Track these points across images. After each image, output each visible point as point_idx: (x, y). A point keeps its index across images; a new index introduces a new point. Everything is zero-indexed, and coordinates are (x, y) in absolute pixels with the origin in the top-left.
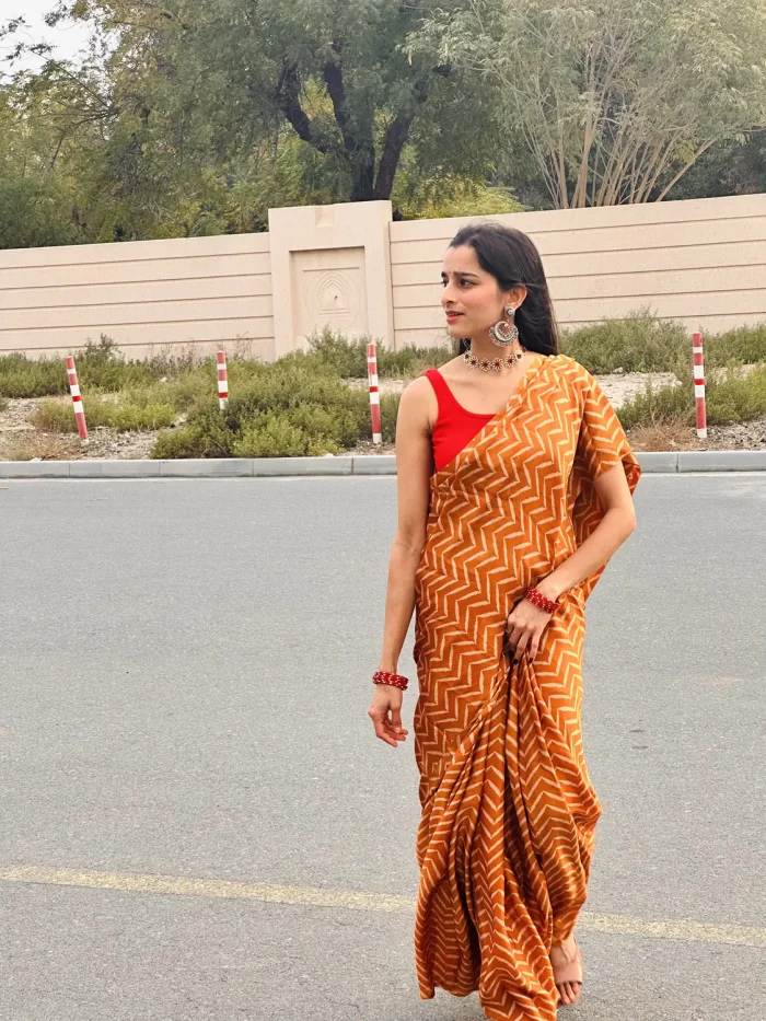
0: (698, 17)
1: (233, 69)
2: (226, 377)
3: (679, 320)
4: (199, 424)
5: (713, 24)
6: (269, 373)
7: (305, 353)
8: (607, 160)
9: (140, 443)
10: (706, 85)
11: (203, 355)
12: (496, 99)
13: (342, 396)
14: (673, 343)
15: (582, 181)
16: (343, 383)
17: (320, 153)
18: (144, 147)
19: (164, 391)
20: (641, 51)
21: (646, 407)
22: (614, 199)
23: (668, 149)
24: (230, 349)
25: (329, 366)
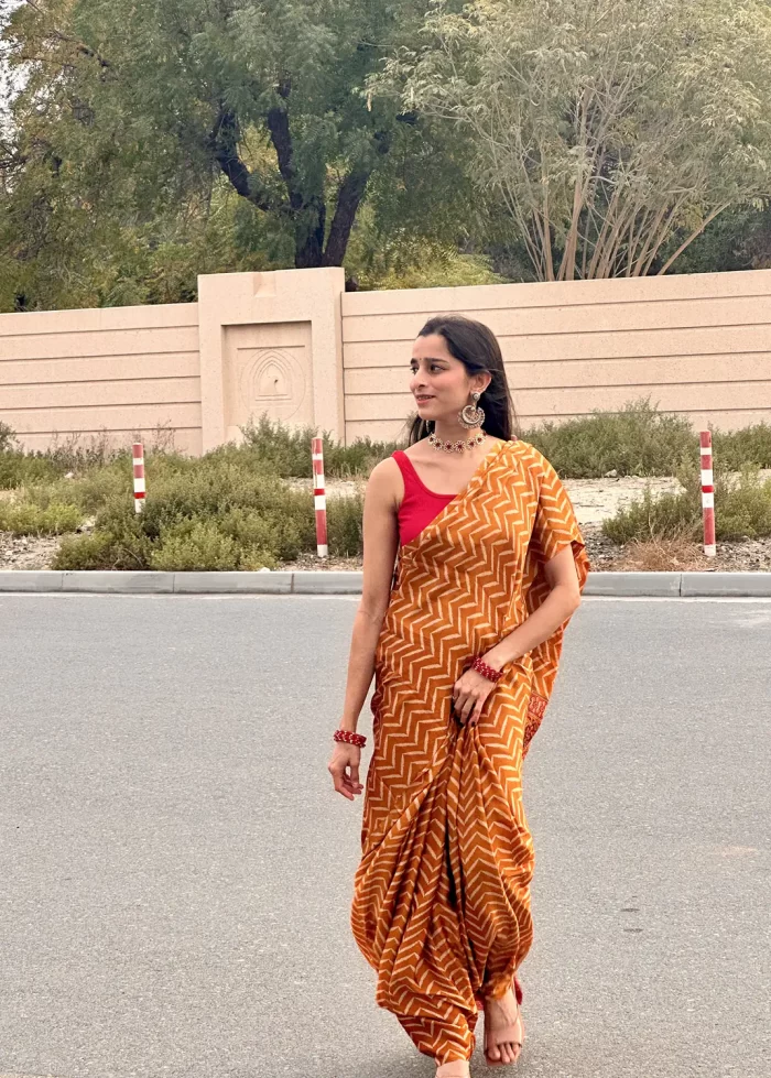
0: (708, 61)
1: (160, 113)
2: (143, 473)
3: (684, 415)
4: (111, 529)
5: (727, 70)
6: (195, 470)
7: (238, 446)
8: (600, 225)
9: (39, 551)
10: (717, 141)
11: (117, 446)
12: (471, 153)
13: (281, 500)
14: (676, 442)
15: (570, 248)
16: (283, 483)
17: (260, 210)
18: (53, 204)
19: (70, 489)
20: (641, 100)
21: (644, 518)
22: (608, 270)
23: (672, 214)
24: (149, 440)
25: (266, 463)
